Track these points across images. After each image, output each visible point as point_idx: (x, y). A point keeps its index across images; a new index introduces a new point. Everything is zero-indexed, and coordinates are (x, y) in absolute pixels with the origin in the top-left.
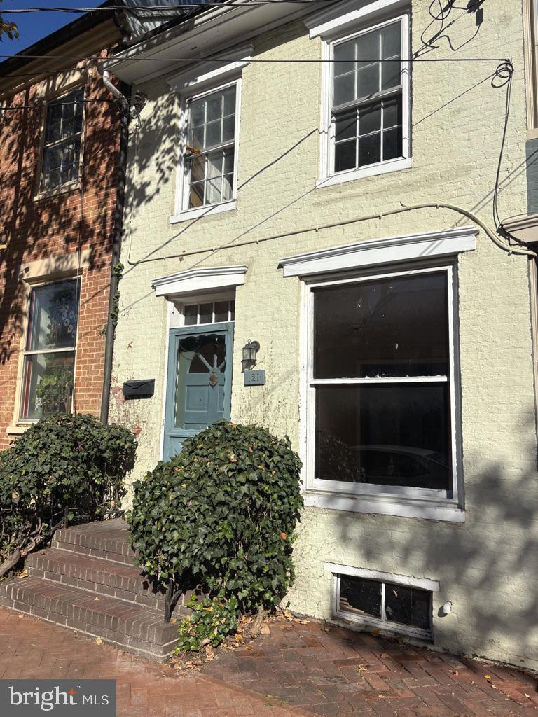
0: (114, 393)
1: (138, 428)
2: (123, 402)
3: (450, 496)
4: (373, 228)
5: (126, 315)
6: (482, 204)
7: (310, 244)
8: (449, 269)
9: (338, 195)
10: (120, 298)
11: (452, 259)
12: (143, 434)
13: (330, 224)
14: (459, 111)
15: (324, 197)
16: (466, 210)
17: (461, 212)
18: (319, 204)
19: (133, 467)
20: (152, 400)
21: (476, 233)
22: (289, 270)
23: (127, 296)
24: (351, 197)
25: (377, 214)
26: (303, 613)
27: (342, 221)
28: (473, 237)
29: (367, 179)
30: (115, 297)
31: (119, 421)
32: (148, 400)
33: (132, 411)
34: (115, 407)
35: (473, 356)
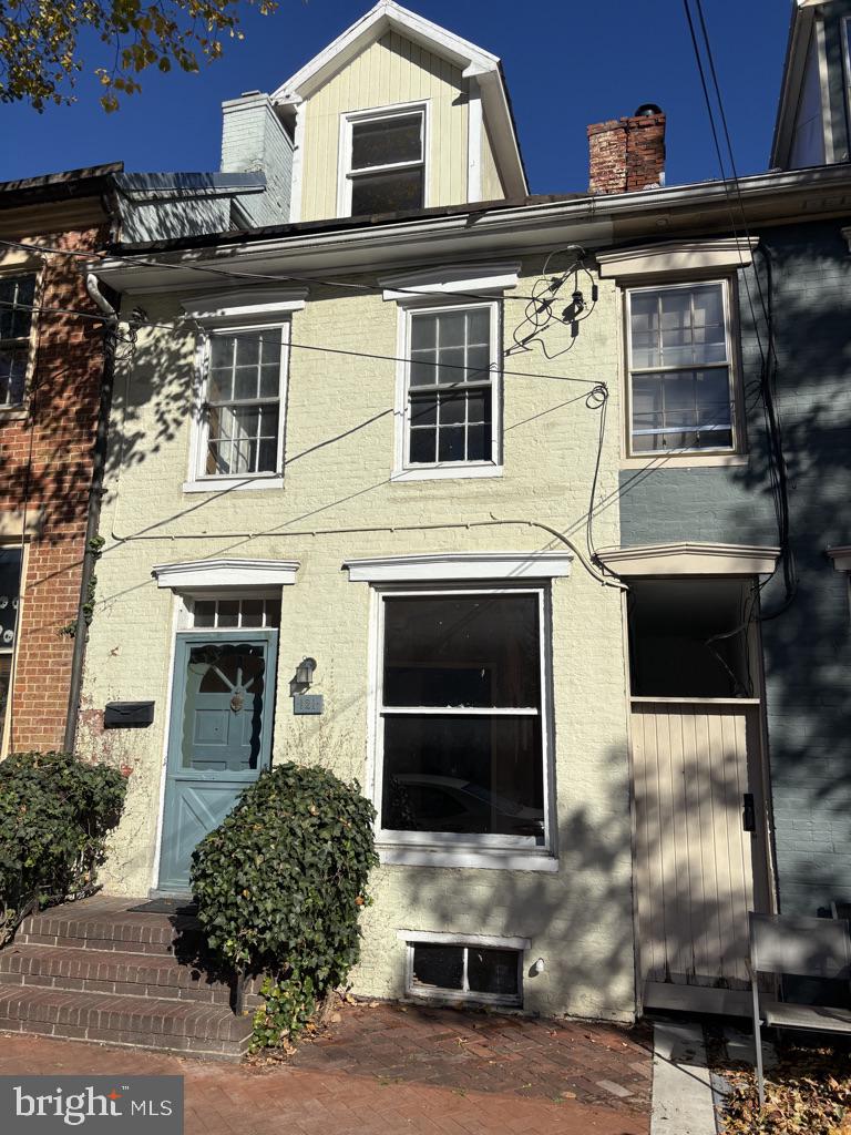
0: (86, 718)
1: (127, 767)
2: (102, 732)
3: (541, 842)
4: (459, 538)
5: (108, 609)
6: (576, 527)
7: (383, 545)
8: (541, 591)
9: (418, 493)
10: (97, 585)
11: (545, 582)
12: (136, 778)
13: (409, 526)
14: (553, 425)
15: (400, 493)
16: (559, 532)
17: (555, 534)
18: (394, 500)
19: (117, 823)
20: (150, 730)
21: (571, 559)
22: (356, 573)
23: (109, 583)
24: (434, 498)
25: (465, 523)
26: (369, 995)
27: (423, 525)
28: (567, 563)
29: (452, 481)
30: (89, 582)
31: (93, 758)
32: (144, 730)
33: (116, 745)
34: (87, 739)
35: (567, 689)
